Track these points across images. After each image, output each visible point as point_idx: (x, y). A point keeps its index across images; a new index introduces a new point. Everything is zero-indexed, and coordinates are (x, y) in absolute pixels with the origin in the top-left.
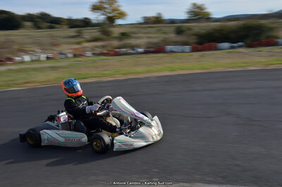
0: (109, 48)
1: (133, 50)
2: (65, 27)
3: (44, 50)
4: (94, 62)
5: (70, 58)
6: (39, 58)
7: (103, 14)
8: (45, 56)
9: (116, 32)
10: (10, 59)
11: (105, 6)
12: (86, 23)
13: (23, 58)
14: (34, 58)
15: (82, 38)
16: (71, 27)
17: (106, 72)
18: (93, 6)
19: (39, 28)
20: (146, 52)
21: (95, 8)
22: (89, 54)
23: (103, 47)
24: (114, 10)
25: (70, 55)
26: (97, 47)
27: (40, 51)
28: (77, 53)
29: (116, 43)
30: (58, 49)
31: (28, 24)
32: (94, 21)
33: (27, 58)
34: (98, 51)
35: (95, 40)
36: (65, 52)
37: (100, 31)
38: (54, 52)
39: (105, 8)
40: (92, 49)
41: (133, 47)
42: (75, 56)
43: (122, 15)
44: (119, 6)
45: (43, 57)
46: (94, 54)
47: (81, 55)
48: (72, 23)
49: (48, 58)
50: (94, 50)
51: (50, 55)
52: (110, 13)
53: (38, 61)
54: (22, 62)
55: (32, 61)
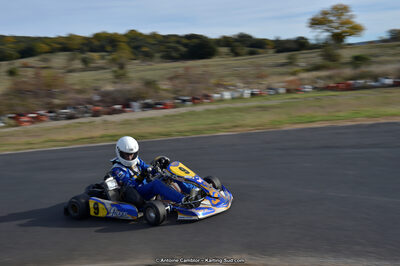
0: (338, 80)
1: (376, 81)
2: (271, 51)
3: (248, 84)
4: (317, 99)
5: (283, 94)
6: (242, 95)
7: (328, 31)
8: (249, 92)
9: (346, 55)
10: (207, 97)
11: (332, 18)
12: (300, 44)
13: (222, 95)
14: (236, 95)
15: (298, 66)
16: (279, 52)
17: (341, 114)
18: (313, 20)
19: (237, 54)
20: (397, 85)
21: (315, 23)
22: (308, 88)
23: (330, 77)
24: (343, 24)
25: (282, 91)
26: (319, 78)
27: (242, 85)
28: (292, 87)
29: (348, 71)
30: (266, 82)
31: (225, 50)
32: (313, 41)
33: (227, 95)
34: (321, 84)
35: (317, 68)
36: (276, 85)
37: (321, 55)
38: (261, 86)
39: (331, 21)
40: (313, 82)
41: (375, 78)
42: (289, 91)
43: (356, 29)
44: (352, 16)
45: (247, 93)
46: (315, 88)
47: (297, 91)
48: (281, 46)
49: (253, 94)
50: (316, 83)
51: (256, 91)
52: (337, 28)
53: (241, 98)
54: (221, 100)
55: (233, 99)
